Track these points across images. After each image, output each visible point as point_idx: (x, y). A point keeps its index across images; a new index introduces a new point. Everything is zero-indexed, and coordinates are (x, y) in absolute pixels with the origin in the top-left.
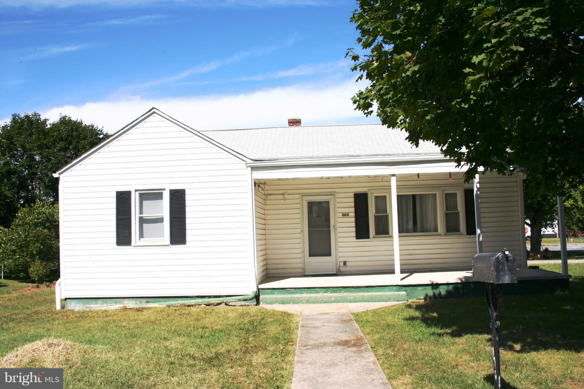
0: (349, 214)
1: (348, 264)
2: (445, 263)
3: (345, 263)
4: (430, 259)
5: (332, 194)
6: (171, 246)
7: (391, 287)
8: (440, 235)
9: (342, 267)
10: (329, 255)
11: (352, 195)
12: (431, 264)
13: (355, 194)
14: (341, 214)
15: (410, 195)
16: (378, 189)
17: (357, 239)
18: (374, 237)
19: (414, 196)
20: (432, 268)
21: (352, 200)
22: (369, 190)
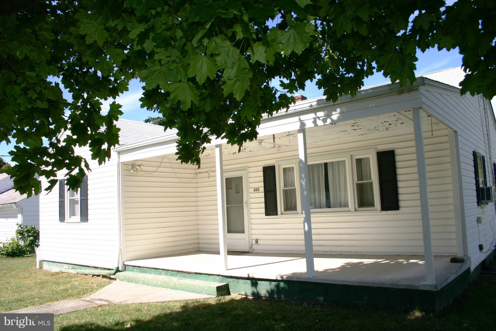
0: (260, 188)
1: (259, 242)
2: (357, 246)
3: (257, 241)
4: (340, 240)
5: (244, 169)
6: (82, 223)
7: (215, 276)
8: (350, 211)
9: (254, 245)
10: (243, 232)
11: (261, 169)
12: (341, 246)
13: (263, 167)
14: (253, 190)
15: (321, 164)
16: (286, 160)
17: (266, 215)
18: (282, 214)
19: (326, 164)
20: (342, 252)
21: (261, 174)
22: (276, 161)
